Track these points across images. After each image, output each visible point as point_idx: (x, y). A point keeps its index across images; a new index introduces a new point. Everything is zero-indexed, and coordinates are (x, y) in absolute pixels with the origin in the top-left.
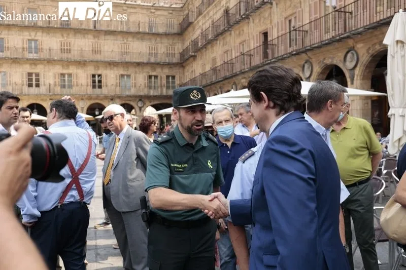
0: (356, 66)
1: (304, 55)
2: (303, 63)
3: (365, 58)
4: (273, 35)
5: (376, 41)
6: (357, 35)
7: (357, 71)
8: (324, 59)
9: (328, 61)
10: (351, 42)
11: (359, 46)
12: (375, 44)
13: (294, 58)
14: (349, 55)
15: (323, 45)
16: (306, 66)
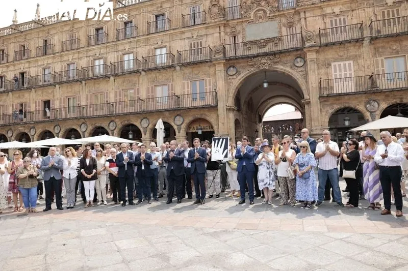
0: (115, 129)
1: (83, 120)
2: (81, 123)
3: (120, 126)
4: (56, 105)
5: (125, 119)
6: (118, 116)
7: (116, 132)
8: (96, 123)
9: (98, 125)
10: (113, 118)
11: (117, 120)
12: (125, 121)
13: (75, 121)
14: (112, 123)
15: (99, 117)
16: (83, 126)
